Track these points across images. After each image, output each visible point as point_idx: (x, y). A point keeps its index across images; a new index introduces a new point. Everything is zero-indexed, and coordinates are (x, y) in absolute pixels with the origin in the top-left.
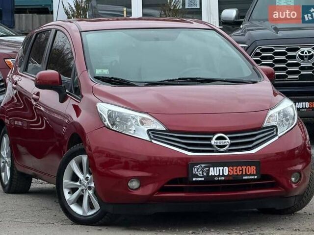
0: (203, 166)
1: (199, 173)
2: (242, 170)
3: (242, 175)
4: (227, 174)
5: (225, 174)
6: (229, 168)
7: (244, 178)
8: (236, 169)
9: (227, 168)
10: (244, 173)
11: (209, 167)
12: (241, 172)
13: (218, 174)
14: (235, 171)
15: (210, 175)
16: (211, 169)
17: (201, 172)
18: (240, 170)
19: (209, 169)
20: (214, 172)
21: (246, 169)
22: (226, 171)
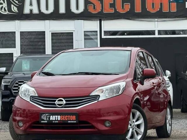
0: (47, 114)
1: (45, 119)
2: (68, 118)
3: (68, 120)
4: (60, 119)
5: (58, 119)
6: (61, 116)
7: (69, 122)
8: (65, 117)
9: (60, 116)
10: (69, 119)
11: (50, 115)
12: (67, 119)
13: (54, 119)
14: (64, 118)
15: (51, 119)
16: (51, 116)
17: (46, 118)
18: (67, 118)
19: (50, 117)
20: (52, 118)
21: (70, 117)
22: (59, 118)
